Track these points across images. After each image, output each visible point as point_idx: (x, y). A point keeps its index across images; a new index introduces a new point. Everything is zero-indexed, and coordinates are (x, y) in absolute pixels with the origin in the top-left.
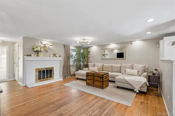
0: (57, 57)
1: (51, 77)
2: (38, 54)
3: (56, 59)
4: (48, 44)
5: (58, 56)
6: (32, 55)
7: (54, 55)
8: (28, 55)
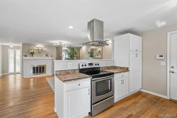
0: (48, 56)
1: (43, 72)
2: (32, 55)
3: (48, 58)
4: (40, 47)
5: (50, 56)
6: (28, 56)
7: (47, 55)
8: (25, 56)
